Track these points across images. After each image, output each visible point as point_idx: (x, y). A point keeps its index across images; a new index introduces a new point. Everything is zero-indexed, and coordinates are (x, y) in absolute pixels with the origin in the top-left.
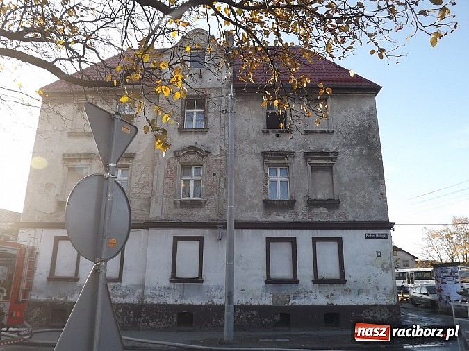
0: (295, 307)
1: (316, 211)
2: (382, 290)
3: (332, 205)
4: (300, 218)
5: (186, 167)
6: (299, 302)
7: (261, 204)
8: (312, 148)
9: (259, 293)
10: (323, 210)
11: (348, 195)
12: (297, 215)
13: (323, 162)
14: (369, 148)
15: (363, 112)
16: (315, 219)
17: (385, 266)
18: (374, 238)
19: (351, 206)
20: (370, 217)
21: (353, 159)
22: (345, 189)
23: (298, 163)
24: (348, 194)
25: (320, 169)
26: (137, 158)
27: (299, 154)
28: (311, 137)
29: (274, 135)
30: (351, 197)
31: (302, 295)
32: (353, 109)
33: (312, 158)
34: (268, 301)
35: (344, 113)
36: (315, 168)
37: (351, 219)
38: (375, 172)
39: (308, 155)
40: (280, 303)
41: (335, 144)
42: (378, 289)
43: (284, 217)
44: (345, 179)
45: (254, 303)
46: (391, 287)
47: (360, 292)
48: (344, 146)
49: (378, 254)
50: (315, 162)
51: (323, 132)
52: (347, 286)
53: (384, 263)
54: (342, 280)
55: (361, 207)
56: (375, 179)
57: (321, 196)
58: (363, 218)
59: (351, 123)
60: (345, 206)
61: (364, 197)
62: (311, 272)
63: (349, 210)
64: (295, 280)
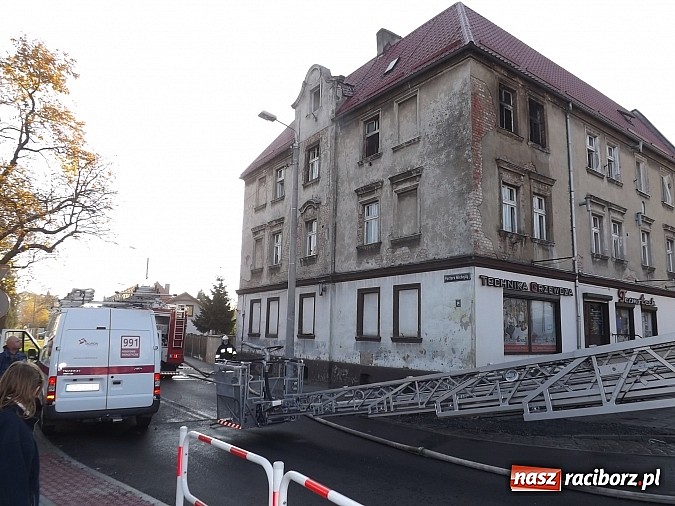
0: (377, 369)
1: (399, 252)
2: (458, 354)
3: (413, 241)
4: (385, 263)
5: (309, 224)
6: (380, 363)
7: (355, 251)
8: (398, 171)
9: (351, 350)
10: (405, 249)
11: (430, 224)
12: (382, 260)
13: (407, 185)
14: (458, 149)
15: (455, 94)
16: (398, 263)
17: (464, 321)
18: (453, 280)
19: (432, 240)
20: (451, 251)
21: (438, 171)
22: (427, 217)
23: (386, 194)
24: (430, 222)
25: (406, 196)
26: (286, 221)
27: (387, 182)
28: (399, 154)
29: (367, 164)
30: (433, 227)
31: (383, 355)
32: (442, 95)
33: (398, 184)
34: (357, 360)
35: (433, 106)
36: (402, 195)
37: (431, 257)
38: (462, 181)
39: (394, 181)
40: (366, 364)
41: (421, 156)
42: (454, 353)
43: (371, 264)
44: (428, 202)
45: (348, 361)
46: (469, 349)
47: (435, 354)
48: (429, 155)
49: (458, 304)
50: (401, 187)
51: (409, 143)
52: (424, 346)
53: (463, 317)
54: (418, 340)
55: (442, 239)
56: (461, 194)
57: (406, 231)
58: (444, 254)
59: (439, 118)
60: (426, 240)
61: (446, 223)
62: (391, 328)
63: (430, 244)
64: (378, 339)
